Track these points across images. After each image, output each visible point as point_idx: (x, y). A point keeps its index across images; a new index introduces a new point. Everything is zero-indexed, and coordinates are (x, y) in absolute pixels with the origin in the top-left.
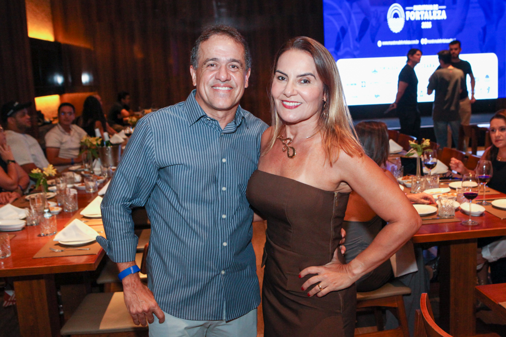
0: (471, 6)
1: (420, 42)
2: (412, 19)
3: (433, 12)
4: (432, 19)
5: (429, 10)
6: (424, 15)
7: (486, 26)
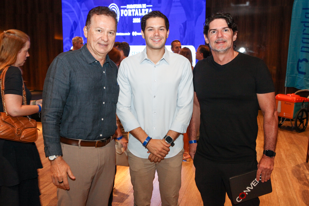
0: (173, 4)
1: (131, 34)
2: (126, 15)
3: (142, 9)
4: (141, 15)
5: (139, 9)
6: (135, 12)
7: (186, 21)
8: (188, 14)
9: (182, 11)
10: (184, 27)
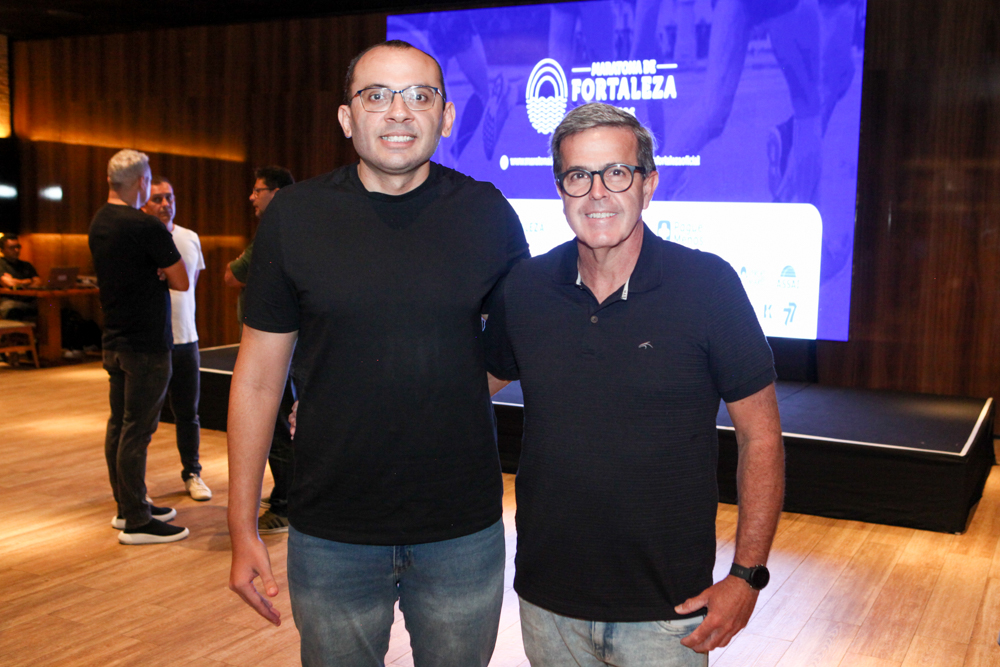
0: (749, 60)
2: (588, 98)
3: (643, 79)
4: (638, 98)
5: (632, 75)
6: (617, 88)
7: (791, 121)
8: (798, 92)
9: (777, 82)
10: (782, 137)
